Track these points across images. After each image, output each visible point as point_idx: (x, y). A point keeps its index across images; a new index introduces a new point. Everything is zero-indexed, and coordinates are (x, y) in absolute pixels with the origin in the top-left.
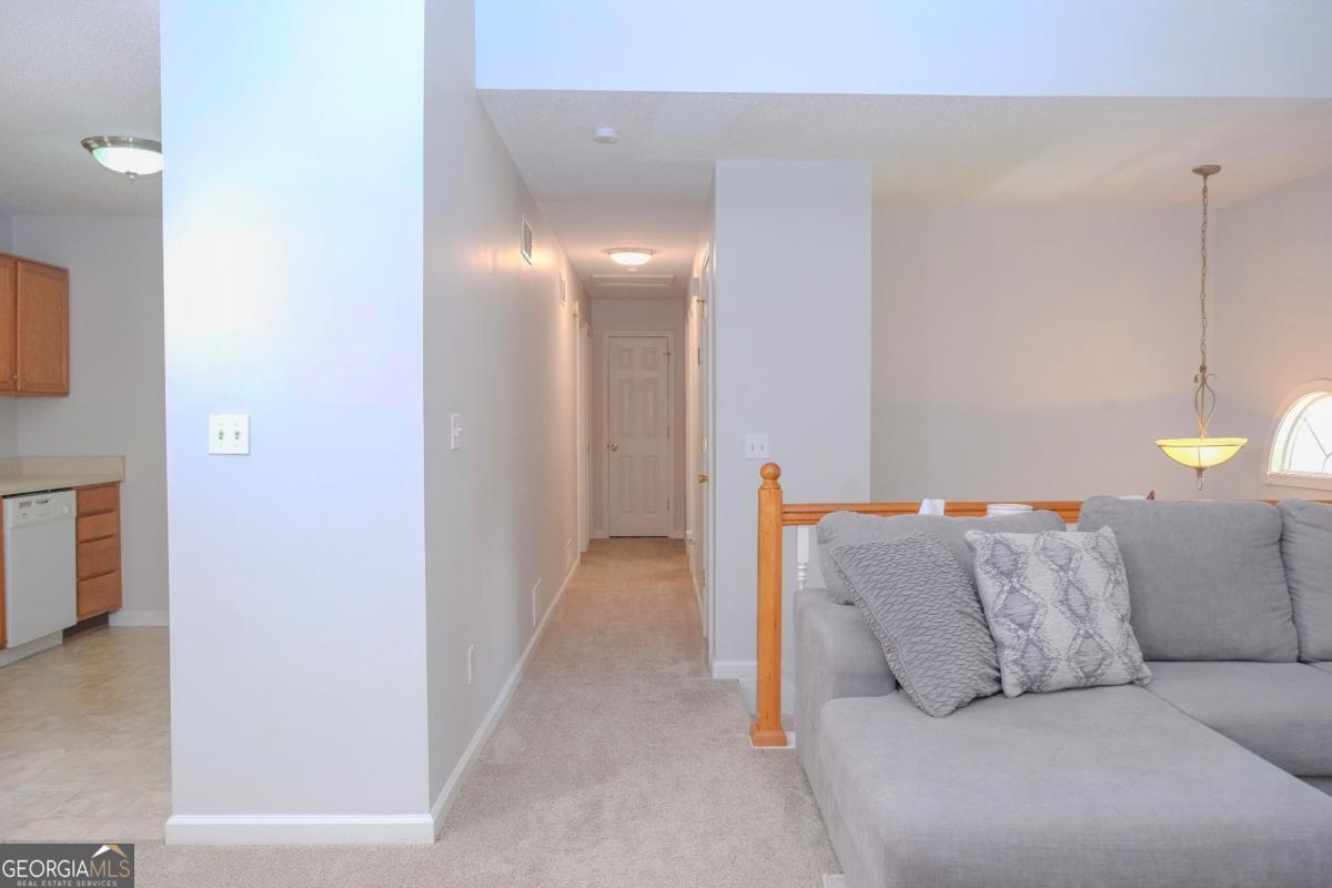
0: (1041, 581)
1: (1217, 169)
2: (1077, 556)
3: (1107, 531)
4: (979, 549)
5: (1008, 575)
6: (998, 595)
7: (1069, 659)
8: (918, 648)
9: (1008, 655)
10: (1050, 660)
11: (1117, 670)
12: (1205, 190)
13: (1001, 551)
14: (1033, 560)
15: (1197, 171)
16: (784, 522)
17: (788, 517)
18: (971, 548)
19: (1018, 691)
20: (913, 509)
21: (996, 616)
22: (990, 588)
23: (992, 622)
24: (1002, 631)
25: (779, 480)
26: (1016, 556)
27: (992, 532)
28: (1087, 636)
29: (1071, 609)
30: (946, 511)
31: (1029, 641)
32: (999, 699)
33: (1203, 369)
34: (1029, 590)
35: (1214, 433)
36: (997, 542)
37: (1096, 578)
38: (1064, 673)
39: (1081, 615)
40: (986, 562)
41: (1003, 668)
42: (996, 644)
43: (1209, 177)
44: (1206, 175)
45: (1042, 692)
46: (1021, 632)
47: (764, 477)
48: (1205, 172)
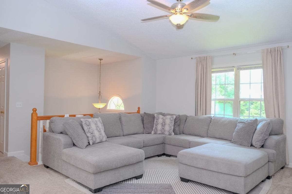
0: (93, 126)
1: (102, 59)
2: (97, 122)
3: (100, 118)
4: (83, 122)
5: (88, 126)
6: (87, 129)
7: (98, 138)
8: (79, 138)
9: (90, 138)
10: (96, 138)
11: (104, 139)
12: (100, 62)
13: (87, 122)
14: (92, 123)
15: (99, 59)
16: (38, 120)
17: (38, 119)
18: (81, 122)
19: (92, 144)
20: (63, 116)
21: (87, 132)
22: (86, 128)
23: (86, 133)
24: (89, 135)
25: (36, 112)
26: (89, 122)
27: (85, 119)
28: (101, 134)
29: (98, 130)
30: (69, 116)
31: (93, 136)
32: (89, 146)
33: (100, 92)
34: (92, 128)
35: (101, 103)
36: (86, 120)
37: (100, 125)
38: (98, 141)
39: (99, 131)
40: (85, 124)
41: (90, 140)
42: (88, 137)
43: (101, 61)
44: (101, 60)
45: (95, 144)
46: (92, 135)
47: (33, 111)
48: (100, 60)
